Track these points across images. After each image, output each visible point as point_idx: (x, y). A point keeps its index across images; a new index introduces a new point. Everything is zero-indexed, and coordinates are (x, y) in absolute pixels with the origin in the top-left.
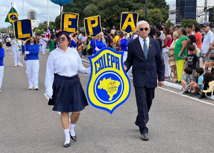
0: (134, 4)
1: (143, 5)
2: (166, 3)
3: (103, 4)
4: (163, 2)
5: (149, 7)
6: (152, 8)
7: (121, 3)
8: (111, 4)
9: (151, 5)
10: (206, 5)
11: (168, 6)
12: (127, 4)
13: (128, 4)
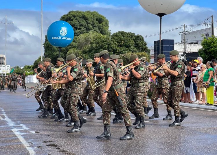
0: (118, 48)
1: (127, 49)
2: (147, 48)
3: (87, 48)
4: (145, 47)
5: (132, 51)
6: (135, 52)
7: (106, 47)
8: (96, 48)
9: (134, 49)
10: (185, 50)
11: (149, 50)
12: (111, 48)
13: (113, 48)
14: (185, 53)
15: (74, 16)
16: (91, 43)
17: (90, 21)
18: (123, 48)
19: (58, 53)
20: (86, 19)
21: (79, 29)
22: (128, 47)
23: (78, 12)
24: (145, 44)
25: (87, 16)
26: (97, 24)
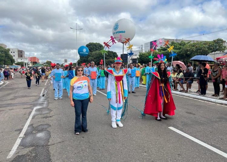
14: (132, 59)
15: (91, 44)
16: (97, 55)
17: (97, 47)
18: (109, 57)
19: (85, 58)
20: (96, 46)
21: (93, 49)
22: (111, 56)
23: (93, 43)
24: (117, 55)
25: (96, 45)
26: (99, 48)
